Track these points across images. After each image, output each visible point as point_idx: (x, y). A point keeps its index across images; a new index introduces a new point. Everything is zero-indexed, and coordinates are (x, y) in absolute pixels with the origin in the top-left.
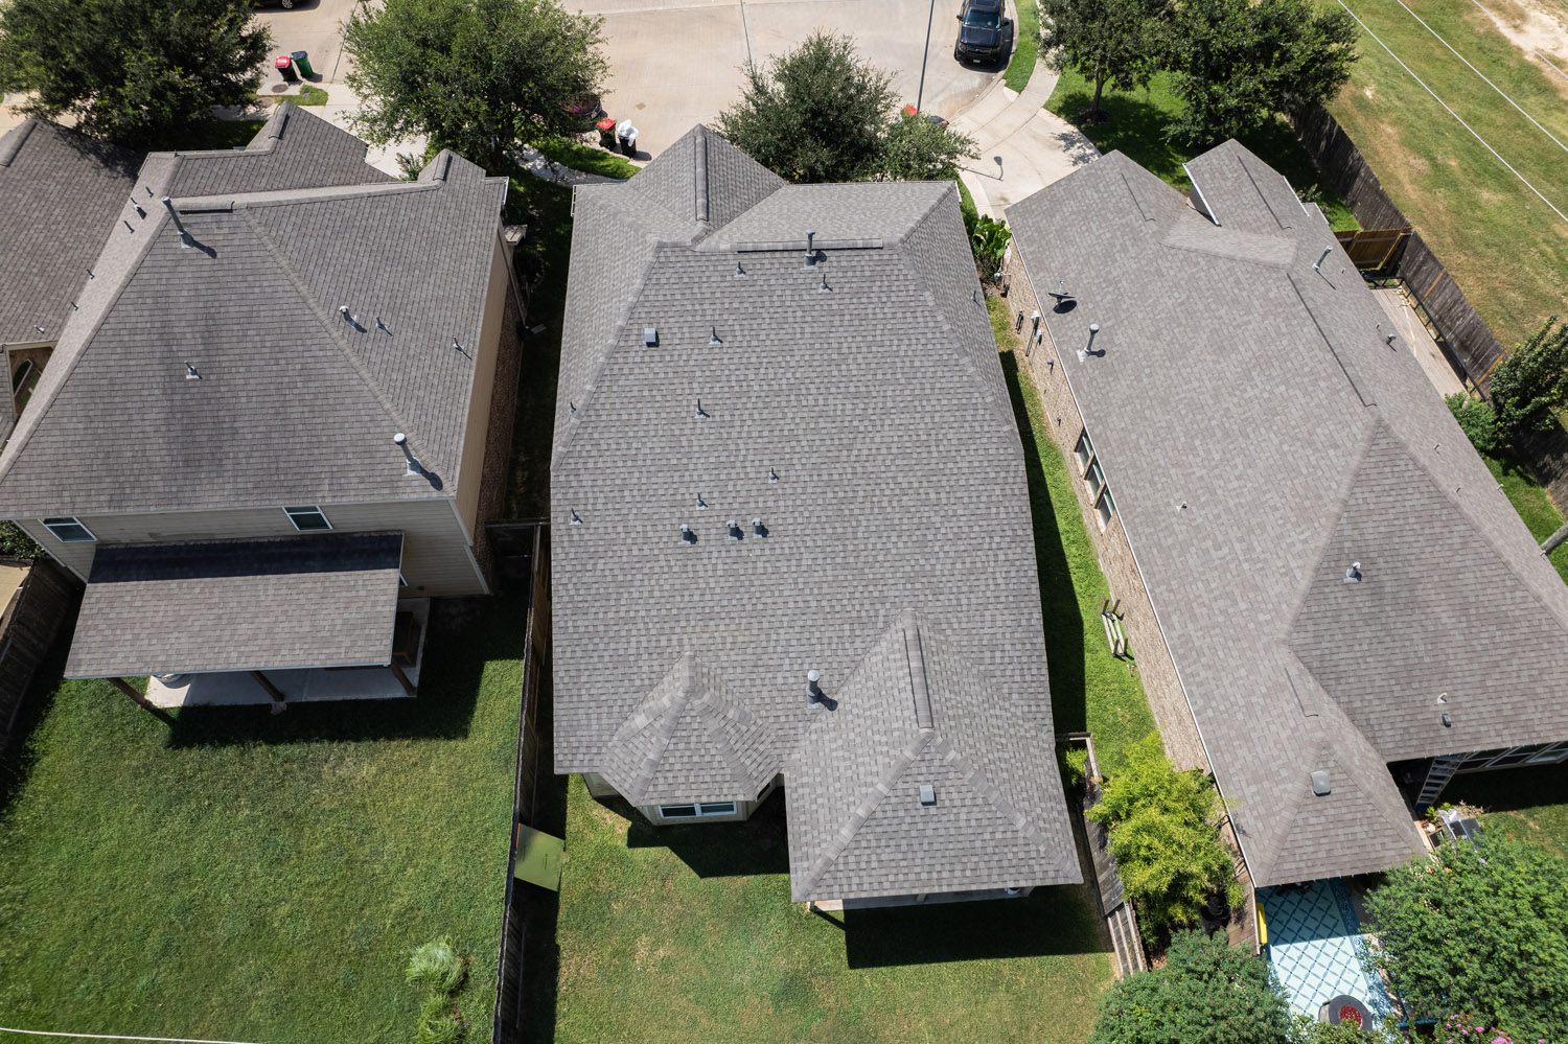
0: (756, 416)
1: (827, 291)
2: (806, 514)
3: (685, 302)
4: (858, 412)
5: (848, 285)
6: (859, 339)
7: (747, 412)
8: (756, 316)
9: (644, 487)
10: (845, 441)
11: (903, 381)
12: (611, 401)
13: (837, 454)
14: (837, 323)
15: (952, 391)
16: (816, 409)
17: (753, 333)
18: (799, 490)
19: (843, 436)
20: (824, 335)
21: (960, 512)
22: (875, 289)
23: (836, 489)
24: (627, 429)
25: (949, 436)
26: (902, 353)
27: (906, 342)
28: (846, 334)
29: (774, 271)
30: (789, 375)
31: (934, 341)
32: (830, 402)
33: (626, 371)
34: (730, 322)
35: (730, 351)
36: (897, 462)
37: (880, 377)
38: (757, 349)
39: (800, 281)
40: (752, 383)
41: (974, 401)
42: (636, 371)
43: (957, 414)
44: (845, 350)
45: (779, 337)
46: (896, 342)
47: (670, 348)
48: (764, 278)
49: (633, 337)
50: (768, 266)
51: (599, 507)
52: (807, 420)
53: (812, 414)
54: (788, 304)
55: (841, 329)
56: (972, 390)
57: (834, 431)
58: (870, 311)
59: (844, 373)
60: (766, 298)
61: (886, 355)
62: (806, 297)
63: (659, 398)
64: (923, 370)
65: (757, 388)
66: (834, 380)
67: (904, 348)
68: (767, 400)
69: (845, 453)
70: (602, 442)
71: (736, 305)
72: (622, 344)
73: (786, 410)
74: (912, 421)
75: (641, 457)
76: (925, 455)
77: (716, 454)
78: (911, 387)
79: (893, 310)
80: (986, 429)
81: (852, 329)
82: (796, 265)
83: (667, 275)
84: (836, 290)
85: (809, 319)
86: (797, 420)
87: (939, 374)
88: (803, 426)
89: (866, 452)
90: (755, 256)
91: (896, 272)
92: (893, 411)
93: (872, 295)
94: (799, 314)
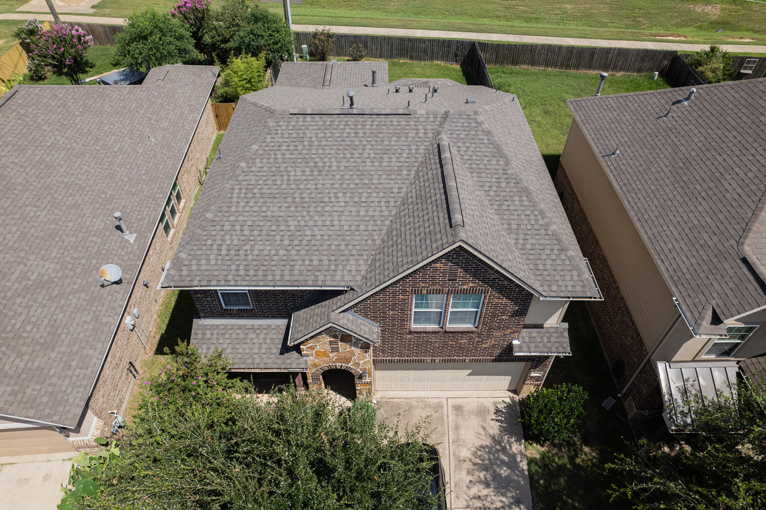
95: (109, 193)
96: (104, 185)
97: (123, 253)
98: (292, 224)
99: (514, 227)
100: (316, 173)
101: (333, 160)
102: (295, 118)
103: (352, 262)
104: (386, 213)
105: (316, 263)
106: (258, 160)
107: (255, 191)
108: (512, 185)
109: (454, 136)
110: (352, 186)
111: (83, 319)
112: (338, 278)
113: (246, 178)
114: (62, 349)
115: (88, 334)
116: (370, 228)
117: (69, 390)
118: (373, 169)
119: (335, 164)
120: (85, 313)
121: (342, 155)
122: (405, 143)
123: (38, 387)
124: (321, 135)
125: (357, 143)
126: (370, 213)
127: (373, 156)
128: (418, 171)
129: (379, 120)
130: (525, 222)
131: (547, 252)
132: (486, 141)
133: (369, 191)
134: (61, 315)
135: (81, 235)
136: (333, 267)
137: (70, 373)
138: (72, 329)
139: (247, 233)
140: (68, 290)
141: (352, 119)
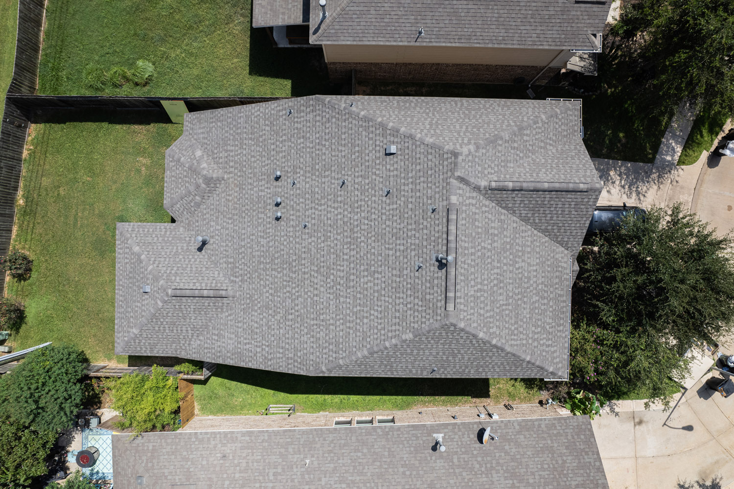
0: (339, 217)
1: (417, 268)
2: (285, 243)
3: (414, 172)
4: (338, 279)
5: (420, 282)
6: (383, 285)
7: (342, 211)
8: (402, 219)
9: (304, 150)
10: (322, 270)
11: (355, 310)
12: (353, 127)
13: (316, 264)
14: (394, 272)
15: (347, 340)
16: (341, 254)
17: (391, 217)
18: (297, 240)
19: (325, 268)
20: (387, 263)
21: (281, 331)
22: (416, 301)
23: (297, 262)
24: (336, 138)
25: (321, 333)
26: (372, 312)
27: (379, 316)
28: (387, 277)
29: (433, 233)
30: (363, 238)
31: (379, 334)
32: (345, 263)
33: (371, 136)
34: (399, 202)
35: (380, 202)
36: (309, 299)
37: (358, 296)
38: (380, 219)
39: (425, 250)
40: (359, 215)
41: (341, 352)
42: (371, 142)
43: (334, 340)
44: (376, 275)
45: (387, 234)
46: (380, 309)
47: (384, 163)
48: (429, 225)
49: (392, 139)
50: (437, 229)
51: (296, 125)
52: (335, 248)
53: (338, 251)
54: (409, 241)
55: (390, 275)
56: (347, 352)
57: (328, 263)
58: (401, 295)
59: (362, 273)
60: (414, 226)
61: (372, 302)
62: (413, 253)
63: (353, 157)
64: (361, 324)
65: (356, 217)
66: (358, 266)
67: (376, 314)
68: (349, 224)
69: (316, 269)
70: (330, 124)
71: (410, 206)
72: (388, 132)
73: (342, 235)
74: (331, 312)
75: (320, 147)
76: (312, 316)
77: (320, 192)
78: (351, 315)
79: (401, 310)
80: (324, 356)
81: (390, 282)
82: (436, 248)
83: (434, 160)
84: (417, 274)
85: (398, 254)
86: (335, 242)
87: (358, 334)
88: (332, 245)
89: (316, 281)
90: (445, 220)
91: (428, 317)
92: (338, 301)
93: (412, 298)
94: (402, 248)
95: (401, 470)
96: (396, 477)
97: (457, 437)
98: (535, 298)
99: (542, 144)
100: (502, 285)
101: (492, 272)
102: (458, 306)
103: (557, 256)
104: (529, 233)
105: (557, 280)
106: (491, 330)
107: (513, 328)
108: (516, 139)
109: (479, 175)
110: (511, 257)
111: (523, 440)
112: (565, 265)
113: (504, 337)
114: (549, 442)
115: (532, 433)
116: (538, 244)
117: (571, 427)
118: (499, 241)
119: (496, 271)
120: (519, 440)
121: (489, 265)
122: (481, 215)
123: (578, 444)
124: (473, 283)
125: (479, 254)
126: (529, 243)
127: (490, 241)
128: (503, 208)
129: (460, 235)
130: (540, 136)
131: (557, 126)
132: (484, 151)
133: (515, 244)
134: (528, 453)
135: (457, 471)
136: (560, 269)
137: (561, 432)
138: (534, 443)
139: (539, 329)
140: (507, 457)
141: (460, 258)
